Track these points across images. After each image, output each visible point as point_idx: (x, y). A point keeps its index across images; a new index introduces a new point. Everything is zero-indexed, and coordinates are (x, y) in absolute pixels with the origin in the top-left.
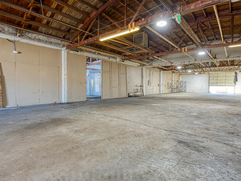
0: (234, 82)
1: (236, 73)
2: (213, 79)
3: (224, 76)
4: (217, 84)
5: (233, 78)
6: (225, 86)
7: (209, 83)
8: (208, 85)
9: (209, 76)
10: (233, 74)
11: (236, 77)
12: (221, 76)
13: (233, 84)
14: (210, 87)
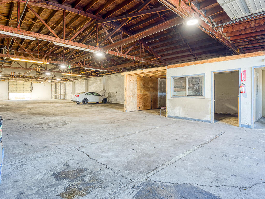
0: (30, 90)
1: (31, 83)
2: (12, 87)
3: (22, 85)
4: (16, 91)
5: (30, 86)
6: (24, 93)
7: (9, 90)
8: (8, 92)
9: (9, 84)
10: (29, 83)
11: (32, 85)
12: (20, 85)
13: (30, 92)
14: (10, 94)
